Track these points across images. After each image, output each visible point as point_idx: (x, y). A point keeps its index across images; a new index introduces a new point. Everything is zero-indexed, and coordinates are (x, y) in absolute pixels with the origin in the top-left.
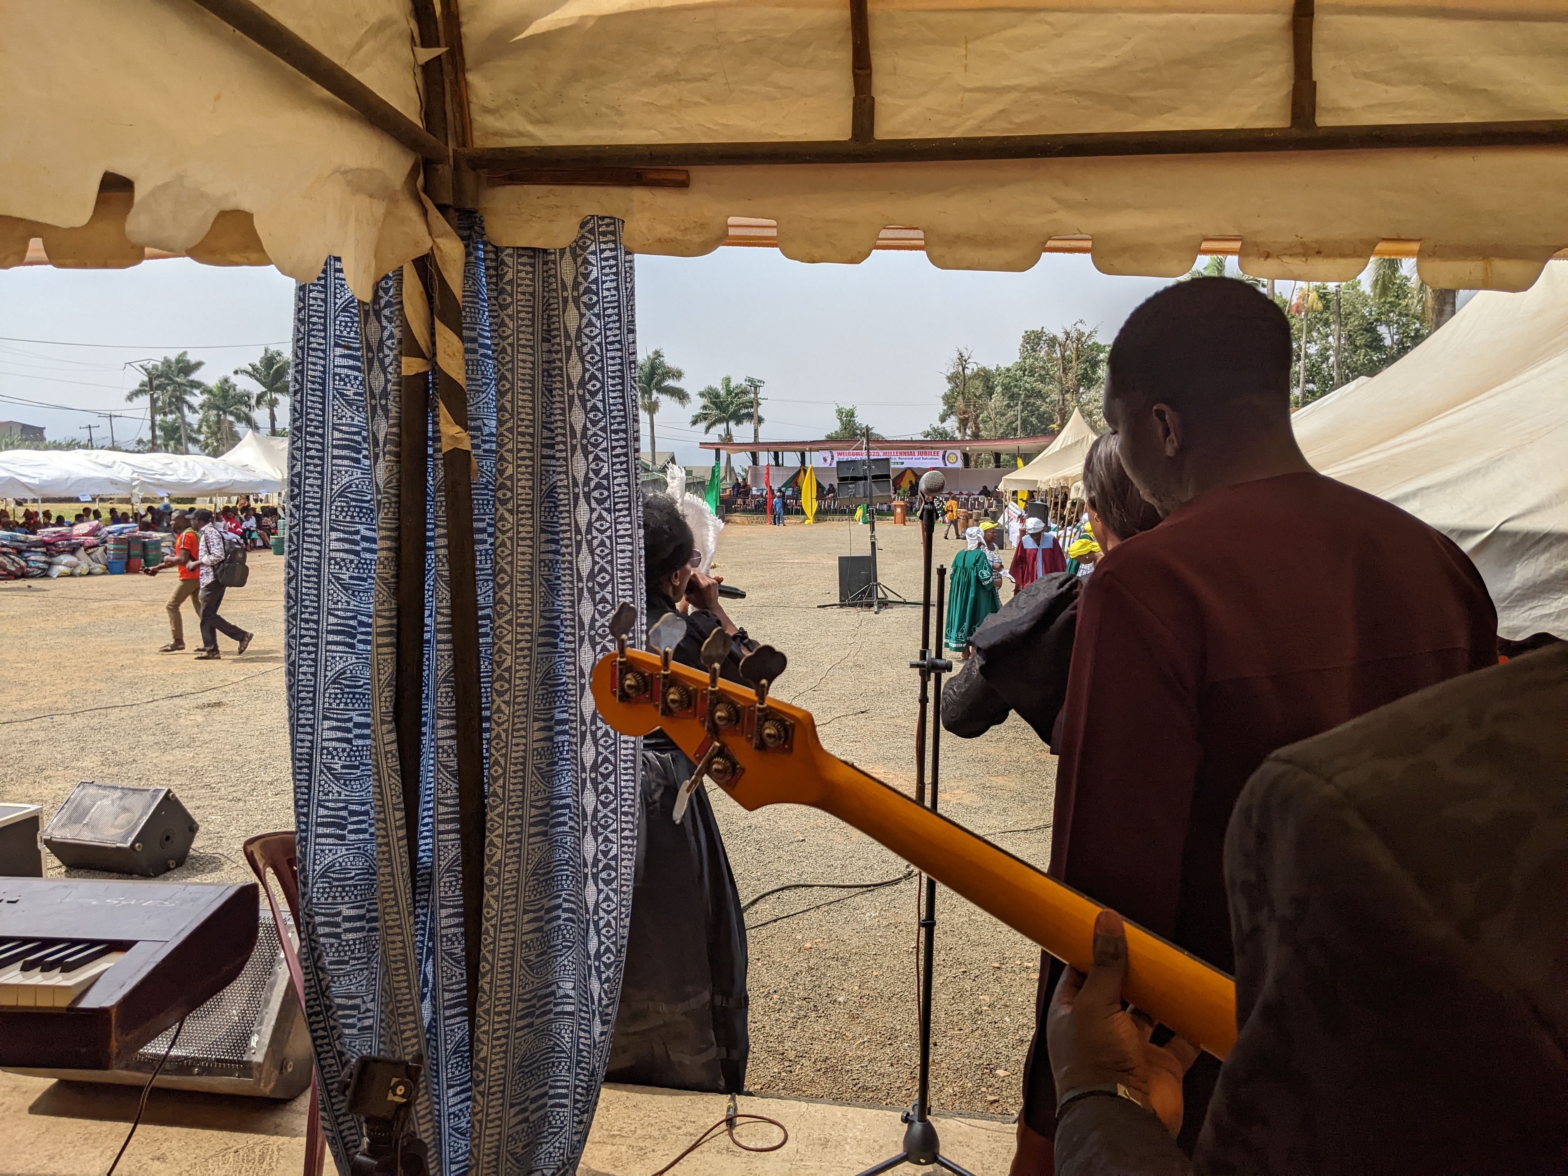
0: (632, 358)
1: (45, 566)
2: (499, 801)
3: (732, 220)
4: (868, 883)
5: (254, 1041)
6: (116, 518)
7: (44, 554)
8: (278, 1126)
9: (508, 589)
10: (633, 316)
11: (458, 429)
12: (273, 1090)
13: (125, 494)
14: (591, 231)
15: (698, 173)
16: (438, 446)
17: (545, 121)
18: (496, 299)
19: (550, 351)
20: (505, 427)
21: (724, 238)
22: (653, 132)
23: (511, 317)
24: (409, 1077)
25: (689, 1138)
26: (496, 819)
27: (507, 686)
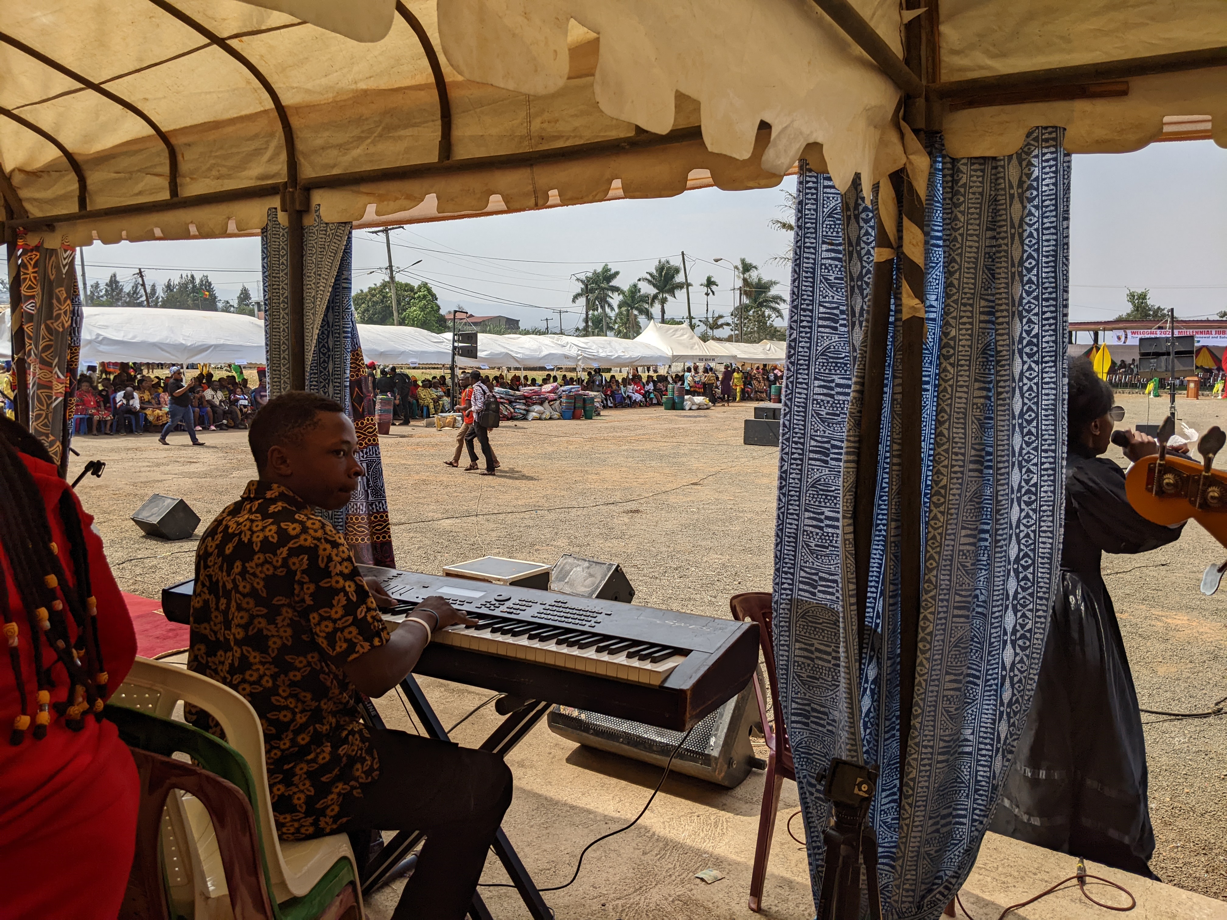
0: (1065, 241)
1: (524, 412)
2: (932, 587)
3: (1166, 119)
4: (1176, 712)
5: (713, 740)
6: (567, 381)
7: (525, 404)
8: (725, 805)
9: (946, 425)
10: (1068, 206)
11: (917, 301)
12: (723, 778)
13: (571, 365)
14: (1036, 139)
15: (1137, 83)
16: (899, 316)
17: (1003, 55)
18: (951, 199)
19: (994, 238)
20: (952, 299)
21: (1159, 136)
22: (1098, 53)
23: (962, 213)
24: (870, 779)
25: (1045, 884)
26: (930, 600)
27: (942, 500)
